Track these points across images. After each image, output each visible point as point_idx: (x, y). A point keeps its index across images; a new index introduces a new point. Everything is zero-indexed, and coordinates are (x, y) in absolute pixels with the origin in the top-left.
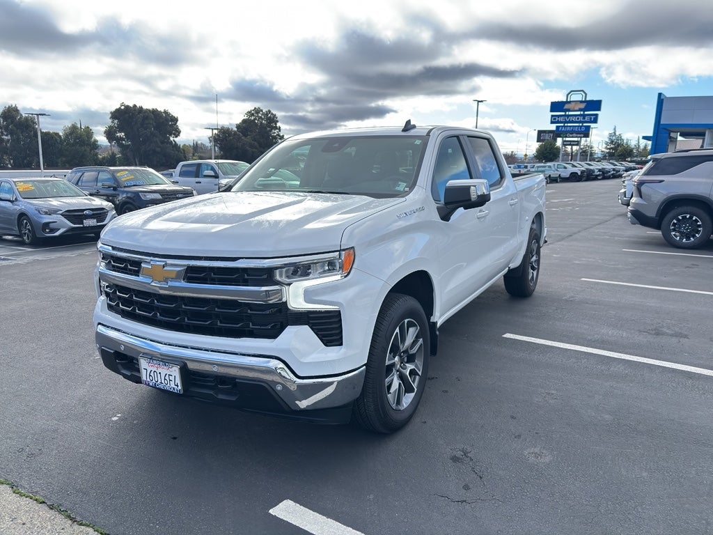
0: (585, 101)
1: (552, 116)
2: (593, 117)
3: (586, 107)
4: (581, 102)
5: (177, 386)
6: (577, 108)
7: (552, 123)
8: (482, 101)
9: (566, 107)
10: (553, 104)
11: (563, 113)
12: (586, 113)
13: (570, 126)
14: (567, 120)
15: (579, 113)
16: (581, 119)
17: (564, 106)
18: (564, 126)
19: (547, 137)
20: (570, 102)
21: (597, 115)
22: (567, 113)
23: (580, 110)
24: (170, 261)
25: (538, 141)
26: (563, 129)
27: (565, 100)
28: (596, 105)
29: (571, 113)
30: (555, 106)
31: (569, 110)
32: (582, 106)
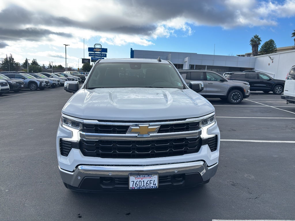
0: (101, 48)
1: (89, 53)
2: (105, 55)
3: (102, 51)
4: (100, 48)
5: (155, 185)
6: (98, 51)
7: (89, 56)
8: (67, 45)
9: (95, 50)
10: (89, 48)
11: (94, 52)
12: (102, 53)
13: (97, 58)
14: (95, 55)
15: (99, 53)
16: (100, 55)
17: (93, 50)
18: (94, 57)
19: (86, 61)
20: (96, 48)
21: (106, 54)
22: (95, 53)
23: (100, 52)
24: (151, 124)
25: (82, 63)
26: (94, 59)
27: (94, 47)
28: (105, 50)
29: (96, 53)
30: (90, 49)
31: (96, 52)
32: (101, 50)
